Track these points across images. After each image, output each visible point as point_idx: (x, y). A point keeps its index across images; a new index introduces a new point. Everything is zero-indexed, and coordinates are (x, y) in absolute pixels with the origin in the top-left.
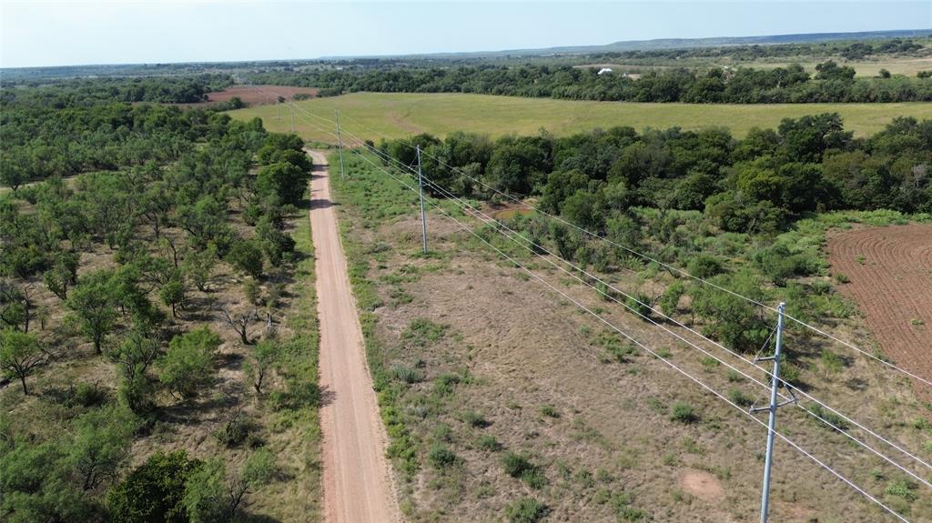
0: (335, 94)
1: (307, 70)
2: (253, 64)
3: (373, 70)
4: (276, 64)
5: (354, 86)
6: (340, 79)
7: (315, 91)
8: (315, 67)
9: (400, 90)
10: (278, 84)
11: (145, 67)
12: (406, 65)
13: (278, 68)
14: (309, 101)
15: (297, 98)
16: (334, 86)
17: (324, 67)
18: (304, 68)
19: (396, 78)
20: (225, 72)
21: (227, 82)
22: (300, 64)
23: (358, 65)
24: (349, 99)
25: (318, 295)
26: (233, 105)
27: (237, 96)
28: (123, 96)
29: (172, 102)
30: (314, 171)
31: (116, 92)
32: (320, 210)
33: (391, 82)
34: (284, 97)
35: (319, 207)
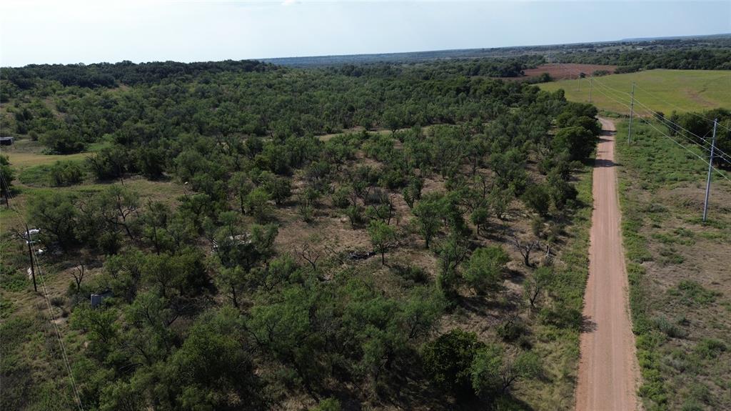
0: (632, 71)
1: (608, 51)
2: (563, 47)
3: (673, 50)
4: (582, 46)
5: (652, 64)
6: (639, 58)
7: (613, 68)
8: (616, 48)
9: (699, 68)
10: (581, 63)
11: (483, 50)
12: (709, 44)
13: (583, 50)
14: (607, 77)
15: (597, 74)
16: (632, 65)
17: (625, 48)
18: (606, 49)
19: (696, 56)
20: (539, 53)
21: (540, 61)
22: (604, 45)
23: (659, 46)
24: (645, 76)
25: (591, 239)
26: (543, 79)
27: (546, 72)
28: (465, 72)
29: (497, 76)
30: (602, 135)
31: (461, 69)
32: (603, 168)
33: (690, 60)
34: (585, 73)
35: (602, 166)
